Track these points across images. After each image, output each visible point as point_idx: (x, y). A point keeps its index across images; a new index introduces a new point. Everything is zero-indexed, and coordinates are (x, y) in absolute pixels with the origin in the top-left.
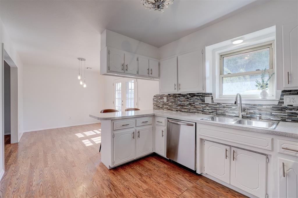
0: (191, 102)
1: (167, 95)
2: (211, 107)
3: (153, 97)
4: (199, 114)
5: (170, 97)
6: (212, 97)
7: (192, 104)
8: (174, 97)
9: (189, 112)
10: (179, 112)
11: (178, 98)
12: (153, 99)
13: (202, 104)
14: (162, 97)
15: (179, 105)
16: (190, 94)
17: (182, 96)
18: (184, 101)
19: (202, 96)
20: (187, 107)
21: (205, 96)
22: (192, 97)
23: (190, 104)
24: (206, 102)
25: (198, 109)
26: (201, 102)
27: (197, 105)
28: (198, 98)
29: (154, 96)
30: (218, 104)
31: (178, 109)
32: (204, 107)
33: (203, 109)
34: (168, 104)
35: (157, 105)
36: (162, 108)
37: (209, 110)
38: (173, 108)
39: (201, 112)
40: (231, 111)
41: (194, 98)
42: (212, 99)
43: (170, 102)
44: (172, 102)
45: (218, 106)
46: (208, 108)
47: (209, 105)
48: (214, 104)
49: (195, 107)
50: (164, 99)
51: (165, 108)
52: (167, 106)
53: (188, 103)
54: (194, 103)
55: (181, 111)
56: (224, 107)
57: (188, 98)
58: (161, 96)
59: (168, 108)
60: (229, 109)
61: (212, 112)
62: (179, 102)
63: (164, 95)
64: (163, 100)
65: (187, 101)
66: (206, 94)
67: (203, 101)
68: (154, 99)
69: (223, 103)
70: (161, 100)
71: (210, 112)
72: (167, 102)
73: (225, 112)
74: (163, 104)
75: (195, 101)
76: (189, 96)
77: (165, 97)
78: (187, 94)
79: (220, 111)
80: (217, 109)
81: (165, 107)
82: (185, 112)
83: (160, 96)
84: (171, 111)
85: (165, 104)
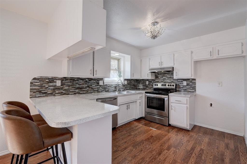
0: (89, 85)
1: (61, 78)
2: (103, 87)
3: (30, 80)
4: (95, 93)
5: (66, 80)
6: (103, 81)
7: (89, 86)
8: (72, 80)
9: (88, 93)
10: (77, 95)
11: (77, 82)
12: (31, 83)
13: (98, 86)
14: (53, 81)
15: (77, 88)
16: (88, 78)
17: (81, 80)
18: (83, 84)
19: (97, 80)
20: (85, 89)
21: (99, 80)
22: (90, 81)
23: (88, 87)
24: (100, 84)
25: (94, 89)
26: (96, 84)
27: (94, 87)
28: (95, 81)
29: (34, 79)
30: (106, 85)
31: (77, 92)
32: (99, 88)
33: (98, 89)
34: (63, 88)
36: (51, 94)
37: (101, 89)
38: (71, 92)
39: (96, 91)
40: (111, 89)
41: (91, 81)
42: (103, 82)
43: (66, 86)
44: (69, 86)
45: (106, 86)
46: (101, 88)
47: (102, 86)
48: (104, 85)
49: (92, 89)
50: (56, 82)
51: (57, 94)
53: (86, 85)
54: (91, 86)
55: (79, 93)
56: (109, 87)
57: (86, 82)
58: (50, 79)
59: (62, 92)
60: (111, 87)
61: (103, 91)
62: (77, 85)
63: (57, 78)
64: (54, 84)
65: (86, 84)
66: (100, 79)
67: (98, 83)
68: (34, 82)
69: (108, 85)
70: (51, 84)
71: (102, 91)
72: (61, 86)
73: (109, 90)
74: (54, 89)
75: (92, 84)
76: (87, 80)
77: (57, 81)
78: (86, 78)
79: (107, 89)
80: (106, 88)
81: (57, 92)
82: (83, 93)
83: (48, 79)
84: (67, 95)
85: (58, 89)
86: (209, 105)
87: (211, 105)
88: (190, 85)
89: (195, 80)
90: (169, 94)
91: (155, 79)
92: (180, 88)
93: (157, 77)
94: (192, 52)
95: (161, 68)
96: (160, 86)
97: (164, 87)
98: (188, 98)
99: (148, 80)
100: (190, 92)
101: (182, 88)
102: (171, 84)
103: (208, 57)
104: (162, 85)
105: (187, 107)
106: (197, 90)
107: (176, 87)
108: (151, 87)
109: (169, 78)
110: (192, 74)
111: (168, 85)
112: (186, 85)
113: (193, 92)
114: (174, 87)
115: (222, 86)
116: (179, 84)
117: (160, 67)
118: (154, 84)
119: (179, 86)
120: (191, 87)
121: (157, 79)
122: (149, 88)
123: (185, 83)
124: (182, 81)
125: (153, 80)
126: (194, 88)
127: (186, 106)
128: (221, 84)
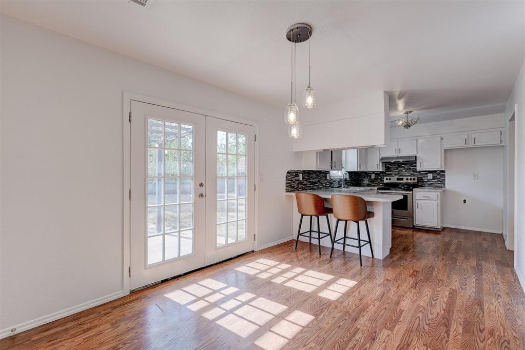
0: (319, 179)
1: (302, 172)
2: (330, 182)
3: (286, 174)
5: (305, 174)
6: (330, 174)
8: (309, 174)
12: (286, 177)
14: (297, 175)
15: (312, 183)
16: (319, 171)
17: (314, 173)
18: (315, 178)
19: (325, 173)
20: (317, 184)
23: (319, 181)
24: (327, 179)
26: (325, 179)
27: (323, 181)
28: (323, 175)
29: (288, 172)
30: (332, 179)
31: (312, 187)
32: (326, 183)
34: (303, 182)
35: (290, 186)
36: (297, 188)
37: (328, 185)
38: (308, 187)
39: (324, 187)
40: (336, 184)
41: (321, 175)
42: (330, 176)
43: (305, 180)
44: (307, 180)
45: (332, 181)
46: (328, 183)
47: (328, 181)
48: (330, 179)
49: (322, 184)
51: (300, 188)
52: (302, 186)
53: (317, 180)
54: (321, 180)
55: (313, 189)
56: (334, 182)
57: (318, 175)
59: (303, 187)
62: (312, 179)
63: (300, 172)
64: (298, 178)
65: (317, 177)
66: (327, 172)
67: (326, 177)
68: (288, 176)
69: (334, 179)
71: (329, 187)
72: (302, 180)
73: (334, 185)
74: (299, 183)
75: (322, 178)
76: (318, 173)
77: (300, 175)
78: (317, 171)
79: (332, 185)
80: (332, 183)
81: (300, 186)
83: (295, 172)
84: (305, 191)
86: (463, 202)
87: (465, 201)
88: (438, 178)
89: (444, 171)
90: (414, 189)
91: (386, 171)
92: (423, 182)
93: (388, 168)
94: (442, 139)
95: (397, 158)
96: (394, 180)
97: (402, 181)
98: (439, 194)
99: (373, 172)
100: (437, 187)
101: (427, 182)
102: (411, 177)
103: (463, 145)
104: (398, 179)
105: (438, 203)
106: (446, 184)
107: (418, 182)
108: (380, 181)
109: (408, 169)
110: (441, 165)
111: (407, 179)
112: (432, 178)
113: (441, 187)
114: (416, 181)
115: (478, 179)
116: (421, 177)
117: (396, 155)
118: (385, 178)
119: (422, 180)
120: (439, 181)
121: (388, 171)
122: (376, 184)
123: (430, 176)
124: (426, 174)
125: (381, 172)
126: (443, 182)
127: (436, 202)
128: (477, 177)
